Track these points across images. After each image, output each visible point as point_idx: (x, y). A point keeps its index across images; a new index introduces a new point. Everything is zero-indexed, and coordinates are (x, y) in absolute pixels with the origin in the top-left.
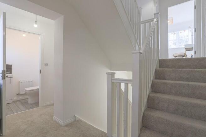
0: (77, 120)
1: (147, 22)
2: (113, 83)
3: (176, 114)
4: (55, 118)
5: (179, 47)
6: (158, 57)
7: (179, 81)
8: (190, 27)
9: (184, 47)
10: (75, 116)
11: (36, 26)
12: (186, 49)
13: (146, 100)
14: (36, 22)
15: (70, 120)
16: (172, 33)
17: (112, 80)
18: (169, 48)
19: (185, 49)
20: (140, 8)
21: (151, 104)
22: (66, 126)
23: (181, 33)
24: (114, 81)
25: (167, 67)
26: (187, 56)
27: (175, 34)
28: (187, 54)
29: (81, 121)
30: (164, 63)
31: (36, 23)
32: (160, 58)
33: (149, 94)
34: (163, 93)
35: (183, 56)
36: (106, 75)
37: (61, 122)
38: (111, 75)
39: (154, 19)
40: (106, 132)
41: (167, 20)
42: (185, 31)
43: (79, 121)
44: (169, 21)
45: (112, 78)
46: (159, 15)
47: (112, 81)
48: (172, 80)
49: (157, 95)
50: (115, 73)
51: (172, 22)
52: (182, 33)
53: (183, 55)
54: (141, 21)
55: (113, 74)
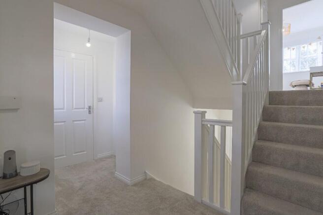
0: (148, 178)
1: (250, 36)
2: (203, 125)
3: (296, 171)
4: (118, 174)
5: (300, 70)
6: (268, 89)
7: (300, 124)
8: (319, 38)
9: (309, 70)
10: (145, 172)
11: (88, 45)
12: (313, 75)
13: (250, 150)
14: (89, 39)
15: (140, 178)
16: (289, 48)
17: (202, 121)
18: (284, 72)
19: (311, 74)
20: (240, 14)
21: (258, 157)
22: (135, 185)
23: (304, 47)
24: (206, 123)
25: (282, 103)
26: (313, 85)
27: (293, 49)
28: (313, 82)
29: (154, 180)
30: (276, 98)
31: (89, 41)
32: (270, 90)
33: (255, 142)
34: (276, 141)
35: (307, 86)
36: (194, 114)
37: (128, 180)
38: (200, 115)
39: (261, 31)
40: (194, 195)
41: (281, 28)
42: (310, 44)
43: (152, 179)
44: (283, 30)
45: (203, 119)
46: (269, 26)
47: (203, 123)
48: (289, 122)
49: (268, 144)
50: (206, 112)
51: (290, 31)
52: (306, 48)
53: (308, 83)
54: (241, 34)
55: (203, 114)
